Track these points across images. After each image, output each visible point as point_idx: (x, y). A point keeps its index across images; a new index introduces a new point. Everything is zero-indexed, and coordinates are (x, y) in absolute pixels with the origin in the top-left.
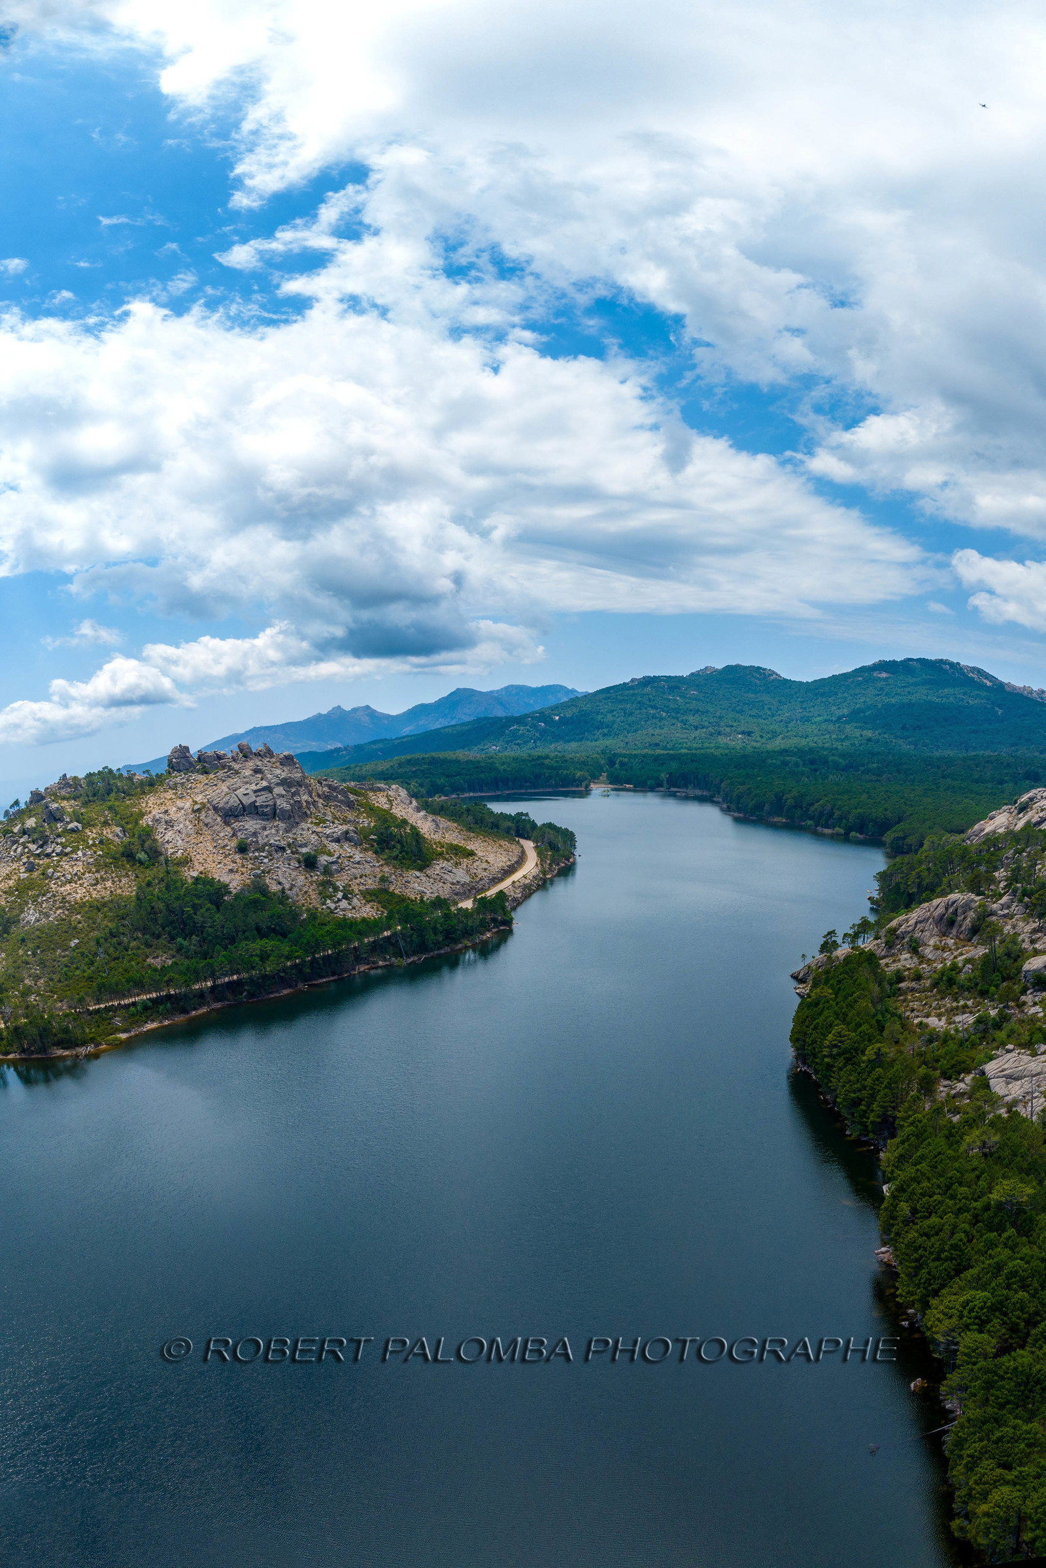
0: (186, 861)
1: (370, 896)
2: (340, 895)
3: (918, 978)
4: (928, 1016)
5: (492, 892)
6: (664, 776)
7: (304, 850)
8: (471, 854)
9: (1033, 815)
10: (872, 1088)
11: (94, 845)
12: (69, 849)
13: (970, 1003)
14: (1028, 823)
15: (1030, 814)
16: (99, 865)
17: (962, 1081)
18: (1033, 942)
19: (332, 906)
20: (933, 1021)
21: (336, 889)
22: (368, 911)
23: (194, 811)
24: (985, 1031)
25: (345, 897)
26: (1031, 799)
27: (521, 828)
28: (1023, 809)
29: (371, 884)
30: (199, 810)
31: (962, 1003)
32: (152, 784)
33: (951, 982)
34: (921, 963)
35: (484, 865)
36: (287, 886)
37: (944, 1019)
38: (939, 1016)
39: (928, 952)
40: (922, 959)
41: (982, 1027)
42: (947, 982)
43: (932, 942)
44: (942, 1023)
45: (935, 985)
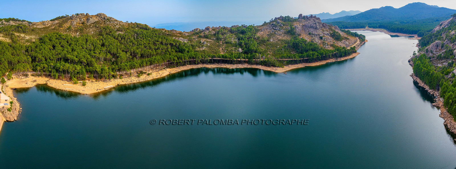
0: (299, 35)
1: (331, 45)
2: (326, 45)
3: (434, 57)
4: (438, 64)
5: (353, 46)
6: (378, 26)
7: (321, 36)
8: (349, 39)
9: (443, 26)
10: (433, 79)
11: (284, 29)
12: (280, 29)
13: (445, 60)
14: (442, 28)
15: (442, 26)
16: (285, 33)
17: (449, 75)
18: (453, 47)
19: (325, 47)
20: (439, 65)
21: (326, 44)
22: (331, 48)
23: (302, 26)
24: (450, 65)
25: (327, 45)
26: (442, 23)
27: (356, 35)
28: (441, 25)
29: (332, 43)
30: (303, 26)
31: (443, 61)
32: (295, 20)
33: (441, 57)
34: (433, 55)
35: (351, 41)
36: (317, 42)
37: (441, 64)
38: (440, 64)
39: (434, 53)
40: (434, 54)
41: (450, 64)
42: (440, 58)
43: (435, 51)
44: (441, 65)
45: (437, 58)
